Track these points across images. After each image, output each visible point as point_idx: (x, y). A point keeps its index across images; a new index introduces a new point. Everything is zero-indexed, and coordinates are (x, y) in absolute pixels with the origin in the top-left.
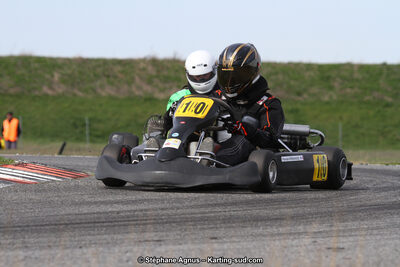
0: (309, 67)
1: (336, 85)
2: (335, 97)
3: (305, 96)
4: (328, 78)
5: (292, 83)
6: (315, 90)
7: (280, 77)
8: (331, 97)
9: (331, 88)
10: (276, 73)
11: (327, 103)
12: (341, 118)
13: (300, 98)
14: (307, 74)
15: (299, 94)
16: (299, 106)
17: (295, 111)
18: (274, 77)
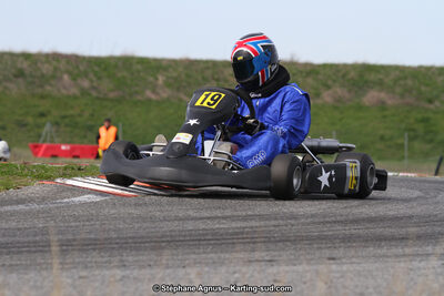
3: (437, 103)
5: (423, 88)
7: (410, 82)
13: (432, 106)
14: (440, 79)
15: (430, 101)
16: (431, 115)
17: (425, 120)
18: (402, 82)
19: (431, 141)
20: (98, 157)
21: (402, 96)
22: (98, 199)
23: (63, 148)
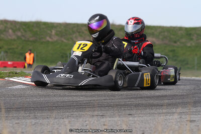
0: (181, 28)
1: (194, 38)
2: (193, 44)
3: (178, 43)
4: (190, 34)
5: (172, 36)
6: (183, 40)
7: (166, 34)
8: (191, 44)
9: (192, 39)
10: (164, 32)
11: (189, 47)
12: (196, 55)
13: (175, 45)
14: (180, 32)
15: (175, 42)
16: (175, 48)
17: (173, 51)
18: (163, 34)
19: (175, 60)
20: (25, 67)
21: (163, 40)
22: (24, 87)
23: (9, 63)
